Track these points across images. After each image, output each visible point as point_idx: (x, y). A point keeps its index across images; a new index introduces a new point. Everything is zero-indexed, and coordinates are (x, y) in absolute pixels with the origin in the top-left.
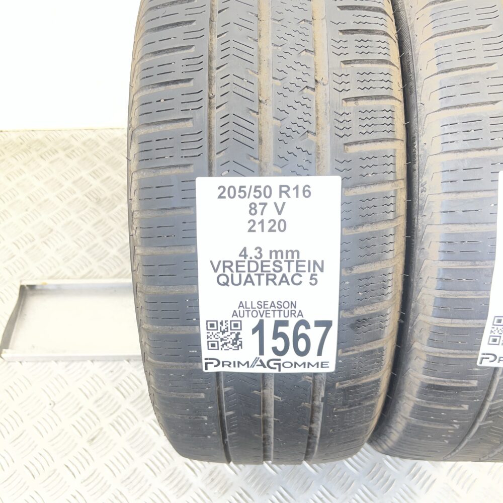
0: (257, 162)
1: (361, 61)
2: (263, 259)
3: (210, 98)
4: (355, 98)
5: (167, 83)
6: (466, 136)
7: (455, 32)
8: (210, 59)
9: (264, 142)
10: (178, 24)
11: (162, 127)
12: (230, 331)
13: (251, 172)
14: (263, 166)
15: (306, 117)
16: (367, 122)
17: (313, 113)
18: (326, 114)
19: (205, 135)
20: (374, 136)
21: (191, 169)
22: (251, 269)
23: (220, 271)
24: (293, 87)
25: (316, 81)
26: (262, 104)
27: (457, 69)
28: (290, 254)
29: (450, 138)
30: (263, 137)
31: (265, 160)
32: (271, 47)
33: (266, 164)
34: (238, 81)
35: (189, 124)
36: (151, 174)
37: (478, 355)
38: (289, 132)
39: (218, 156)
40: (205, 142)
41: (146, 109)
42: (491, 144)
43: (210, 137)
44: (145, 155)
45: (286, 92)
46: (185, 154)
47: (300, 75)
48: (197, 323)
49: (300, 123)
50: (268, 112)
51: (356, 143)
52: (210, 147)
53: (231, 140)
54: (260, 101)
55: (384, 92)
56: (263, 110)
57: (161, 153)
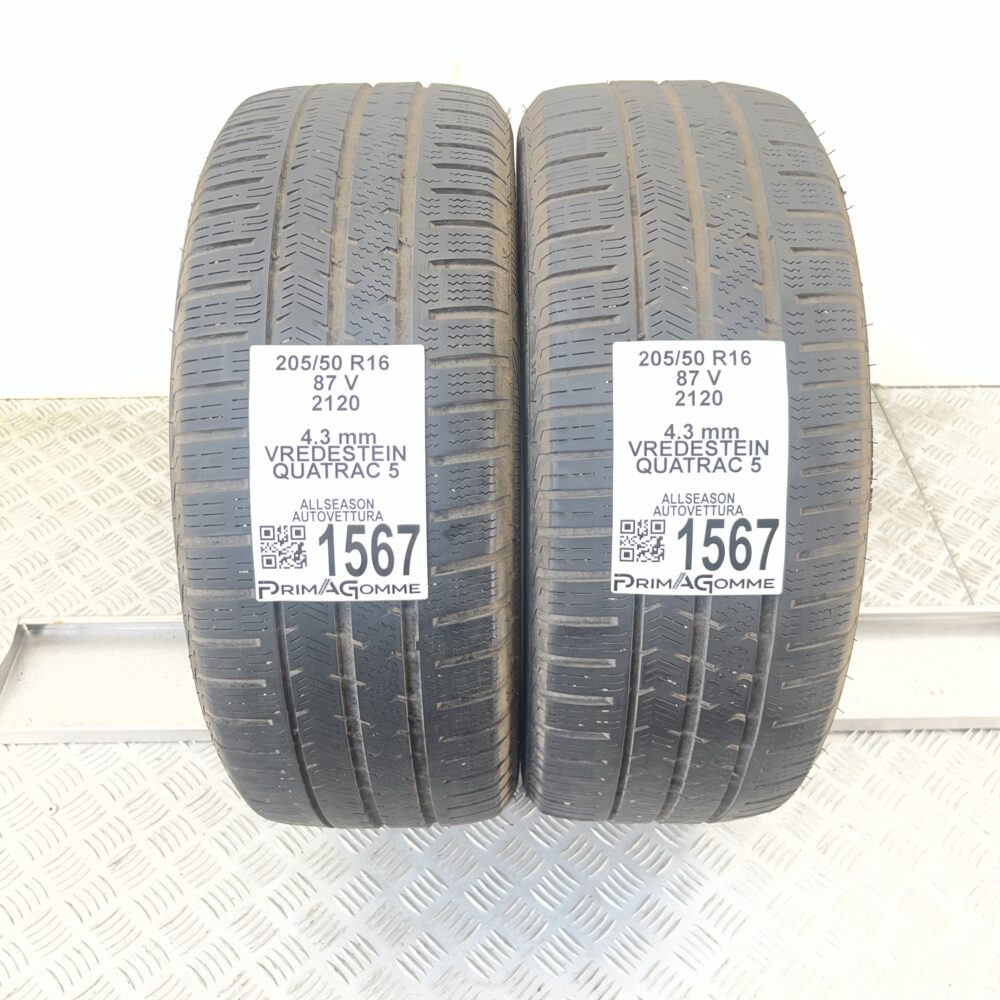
0: (326, 329)
1: (456, 222)
2: (331, 444)
3: (273, 259)
4: (445, 260)
5: (224, 244)
6: (575, 304)
7: (571, 193)
8: (277, 218)
9: (335, 308)
10: (242, 182)
11: (214, 292)
12: (290, 541)
13: (318, 341)
14: (333, 333)
15: (385, 280)
16: (458, 287)
17: (394, 275)
18: (410, 278)
19: (264, 300)
20: (465, 303)
21: (246, 338)
22: (316, 458)
23: (277, 459)
24: (371, 248)
25: (400, 242)
26: (334, 267)
27: (570, 232)
28: (364, 438)
29: (557, 307)
30: (334, 302)
31: (335, 328)
32: (350, 206)
33: (337, 332)
34: (308, 241)
35: (247, 287)
36: (198, 345)
37: (609, 577)
38: (364, 296)
39: (278, 323)
40: (264, 308)
41: (197, 271)
42: (604, 312)
43: (270, 302)
44: (192, 323)
45: (363, 253)
46: (239, 319)
47: (381, 235)
48: (249, 532)
49: (378, 286)
50: (341, 274)
51: (445, 310)
52: (269, 313)
53: (295, 303)
54: (333, 263)
55: (481, 256)
56: (335, 273)
57: (210, 320)
